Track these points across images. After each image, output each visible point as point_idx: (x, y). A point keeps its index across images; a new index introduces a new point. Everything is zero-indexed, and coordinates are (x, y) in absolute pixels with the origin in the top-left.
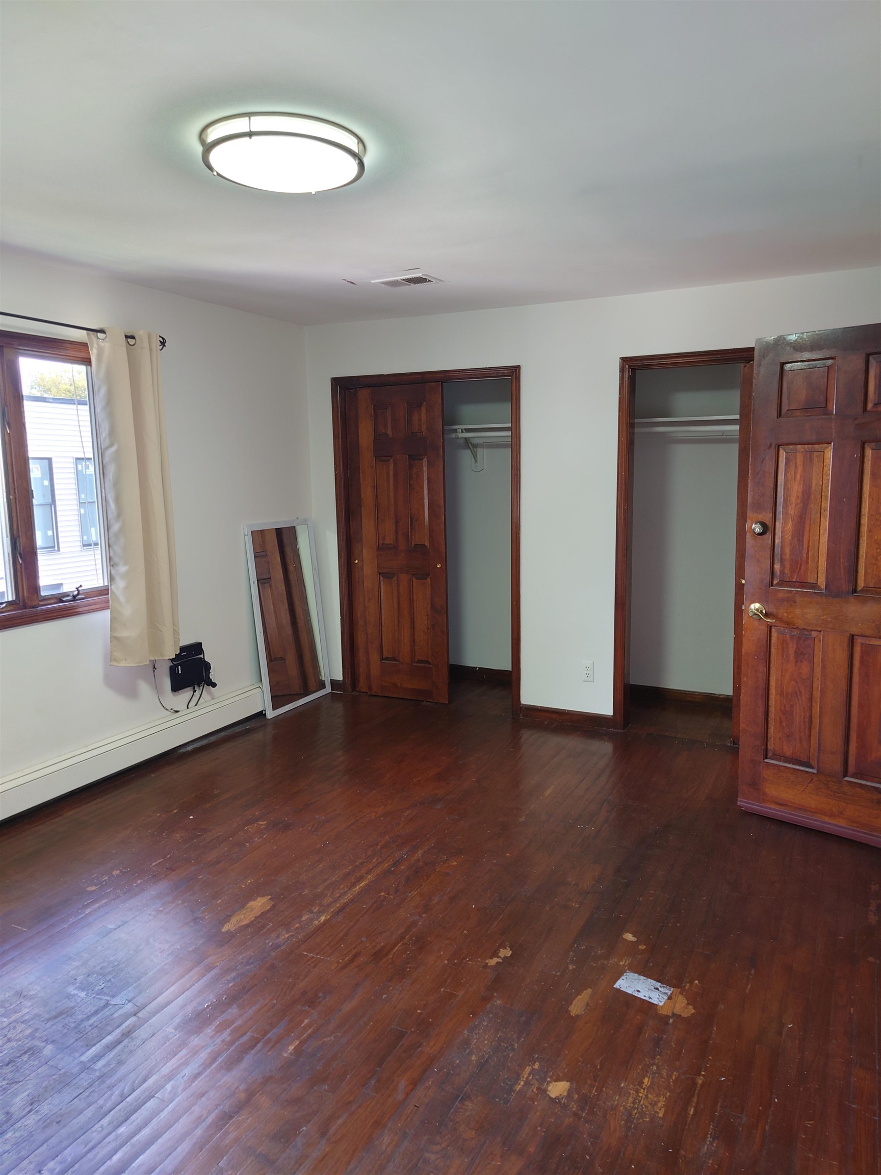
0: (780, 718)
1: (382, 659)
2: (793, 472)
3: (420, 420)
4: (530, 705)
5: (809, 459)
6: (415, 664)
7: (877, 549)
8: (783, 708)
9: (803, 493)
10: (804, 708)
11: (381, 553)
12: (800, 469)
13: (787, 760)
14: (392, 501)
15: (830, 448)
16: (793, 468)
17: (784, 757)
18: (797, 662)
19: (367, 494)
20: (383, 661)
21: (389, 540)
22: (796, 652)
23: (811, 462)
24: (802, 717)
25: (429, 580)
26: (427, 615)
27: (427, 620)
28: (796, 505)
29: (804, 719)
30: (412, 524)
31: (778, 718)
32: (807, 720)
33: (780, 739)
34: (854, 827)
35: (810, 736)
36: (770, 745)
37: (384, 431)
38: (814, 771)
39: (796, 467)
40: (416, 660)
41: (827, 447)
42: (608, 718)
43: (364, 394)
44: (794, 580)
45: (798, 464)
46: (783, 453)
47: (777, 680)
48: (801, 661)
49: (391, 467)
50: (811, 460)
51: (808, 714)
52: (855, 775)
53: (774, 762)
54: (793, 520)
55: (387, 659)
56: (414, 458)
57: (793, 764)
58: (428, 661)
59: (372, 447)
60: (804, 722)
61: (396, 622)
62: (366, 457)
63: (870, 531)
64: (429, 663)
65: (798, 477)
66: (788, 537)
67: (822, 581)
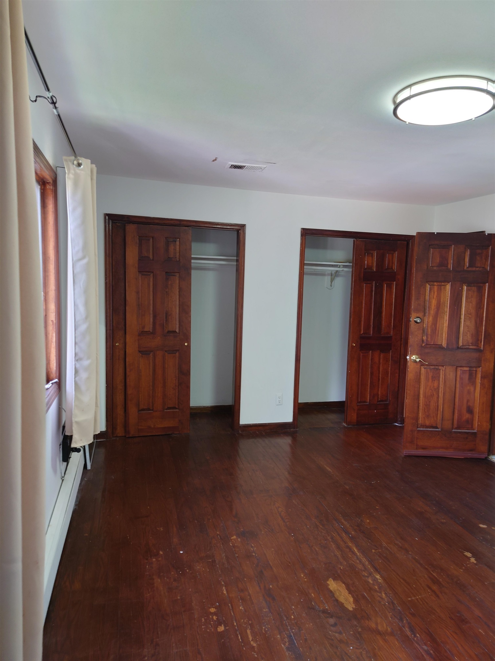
0: (424, 408)
1: (139, 411)
2: (433, 294)
3: (175, 250)
4: (245, 424)
5: (439, 290)
6: (165, 411)
7: (467, 329)
8: (426, 403)
9: (437, 304)
10: (435, 402)
11: (142, 337)
12: (436, 293)
13: (427, 427)
14: (151, 302)
15: (449, 284)
16: (433, 293)
17: (425, 426)
18: (432, 381)
19: (131, 297)
20: (140, 412)
21: (149, 328)
22: (432, 377)
23: (441, 290)
24: (434, 406)
25: (177, 354)
26: (176, 377)
27: (176, 380)
28: (434, 310)
29: (435, 406)
30: (166, 318)
31: (423, 408)
32: (436, 407)
33: (424, 418)
34: (456, 451)
35: (437, 414)
36: (419, 422)
37: (146, 255)
38: (440, 430)
39: (434, 292)
40: (166, 408)
41: (447, 284)
42: (290, 424)
43: (131, 228)
44: (432, 344)
45: (435, 291)
46: (428, 286)
47: (423, 391)
48: (435, 380)
49: (151, 279)
50: (441, 289)
51: (437, 404)
52: (456, 428)
53: (422, 429)
54: (432, 316)
55: (143, 410)
56: (169, 274)
57: (430, 428)
58: (175, 407)
59: (137, 265)
60: (435, 408)
61: (151, 384)
62: (132, 271)
63: (464, 321)
64: (176, 409)
65: (435, 297)
66: (430, 324)
67: (444, 344)
